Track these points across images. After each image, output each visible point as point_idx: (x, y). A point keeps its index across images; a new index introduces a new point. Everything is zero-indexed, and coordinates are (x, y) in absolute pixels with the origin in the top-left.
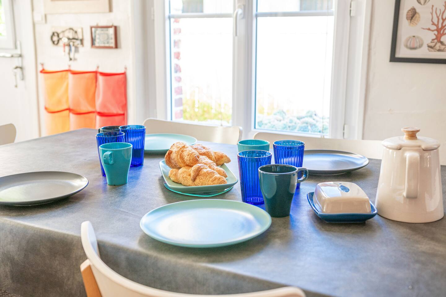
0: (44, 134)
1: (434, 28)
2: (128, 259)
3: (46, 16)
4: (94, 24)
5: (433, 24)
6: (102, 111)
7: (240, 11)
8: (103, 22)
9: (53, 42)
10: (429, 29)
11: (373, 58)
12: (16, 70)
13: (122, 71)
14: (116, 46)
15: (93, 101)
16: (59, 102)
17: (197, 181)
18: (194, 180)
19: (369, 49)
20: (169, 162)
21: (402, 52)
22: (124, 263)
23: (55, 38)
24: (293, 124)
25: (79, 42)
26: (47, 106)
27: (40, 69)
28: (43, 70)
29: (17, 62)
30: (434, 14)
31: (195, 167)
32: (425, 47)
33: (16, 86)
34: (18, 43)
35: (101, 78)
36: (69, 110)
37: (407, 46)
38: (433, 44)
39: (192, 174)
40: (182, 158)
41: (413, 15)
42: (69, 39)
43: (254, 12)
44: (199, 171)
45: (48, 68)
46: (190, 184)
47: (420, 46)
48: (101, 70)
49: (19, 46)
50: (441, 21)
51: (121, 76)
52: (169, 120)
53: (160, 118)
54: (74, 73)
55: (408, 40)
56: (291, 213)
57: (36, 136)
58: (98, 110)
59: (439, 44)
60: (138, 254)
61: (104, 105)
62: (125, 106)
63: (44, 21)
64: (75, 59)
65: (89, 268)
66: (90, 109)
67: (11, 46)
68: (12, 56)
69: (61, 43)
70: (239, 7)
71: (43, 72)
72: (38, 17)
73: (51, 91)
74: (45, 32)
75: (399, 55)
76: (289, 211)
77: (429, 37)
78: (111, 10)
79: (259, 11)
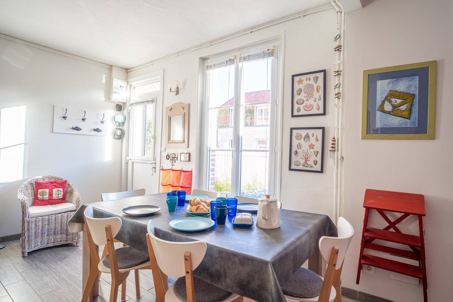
0: (160, 193)
1: (304, 158)
2: (163, 234)
3: (165, 149)
4: (182, 152)
5: (304, 157)
6: (182, 186)
7: (234, 149)
8: (185, 152)
9: (167, 159)
10: (302, 158)
11: (283, 169)
12: (153, 169)
13: (190, 170)
14: (189, 161)
15: (179, 182)
16: (167, 181)
17: (197, 211)
18: (196, 210)
19: (281, 165)
20: (190, 204)
21: (293, 167)
22: (161, 235)
23: (168, 157)
24: (256, 194)
25: (176, 159)
26: (162, 183)
27: (161, 168)
28: (162, 169)
29: (154, 166)
30: (304, 153)
31: (197, 206)
32: (301, 165)
33: (152, 175)
34: (155, 158)
35: (182, 173)
36: (170, 185)
37: (295, 165)
38: (304, 164)
39: (196, 208)
40: (194, 202)
41: (296, 153)
42: (172, 157)
43: (240, 149)
44: (198, 207)
45: (164, 168)
46: (195, 212)
47: (300, 165)
48: (183, 170)
49: (155, 160)
50: (306, 156)
51: (190, 172)
52: (207, 190)
53: (204, 189)
54: (173, 171)
55: (295, 162)
56: (226, 223)
57: (157, 193)
58: (181, 185)
59: (306, 164)
60: (166, 232)
61: (183, 183)
62: (191, 184)
63: (165, 151)
64: (174, 165)
65: (148, 235)
66: (178, 185)
67: (152, 159)
68: (152, 163)
69: (170, 159)
70: (234, 147)
71: (162, 170)
72: (163, 149)
73: (164, 177)
74: (164, 154)
75: (292, 168)
76: (225, 223)
77: (302, 162)
78: (188, 147)
79: (242, 149)
